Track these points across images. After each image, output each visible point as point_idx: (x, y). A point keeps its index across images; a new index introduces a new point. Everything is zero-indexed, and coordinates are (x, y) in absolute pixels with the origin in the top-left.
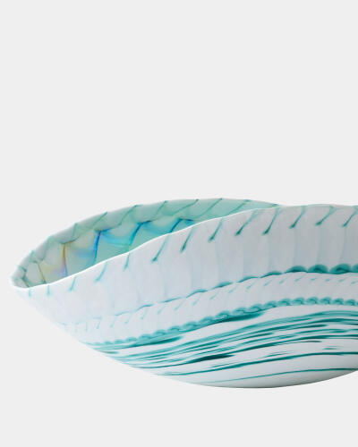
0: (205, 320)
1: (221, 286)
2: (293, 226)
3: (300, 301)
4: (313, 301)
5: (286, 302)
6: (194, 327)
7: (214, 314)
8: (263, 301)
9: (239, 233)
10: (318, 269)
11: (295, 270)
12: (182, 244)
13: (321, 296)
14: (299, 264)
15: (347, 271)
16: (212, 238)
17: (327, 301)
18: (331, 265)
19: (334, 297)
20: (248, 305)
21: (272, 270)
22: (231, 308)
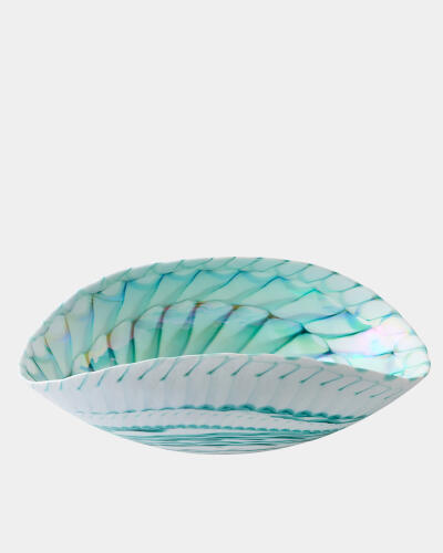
1: (130, 412)
2: (187, 374)
3: (194, 427)
4: (205, 427)
5: (182, 426)
8: (164, 424)
9: (141, 378)
10: (206, 408)
11: (186, 407)
13: (211, 424)
15: (232, 409)
16: (120, 380)
17: (217, 427)
18: (217, 406)
19: (223, 425)
21: (167, 406)
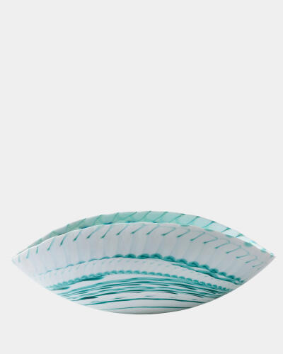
0: (76, 279)
1: (81, 263)
2: (118, 234)
4: (130, 272)
5: (115, 272)
6: (73, 283)
7: (80, 276)
10: (130, 256)
11: (117, 256)
12: (60, 242)
13: (133, 270)
14: (119, 253)
15: (147, 257)
16: (75, 239)
17: (138, 272)
18: (137, 254)
19: (141, 271)
20: (95, 272)
21: (105, 256)
22: (88, 274)
